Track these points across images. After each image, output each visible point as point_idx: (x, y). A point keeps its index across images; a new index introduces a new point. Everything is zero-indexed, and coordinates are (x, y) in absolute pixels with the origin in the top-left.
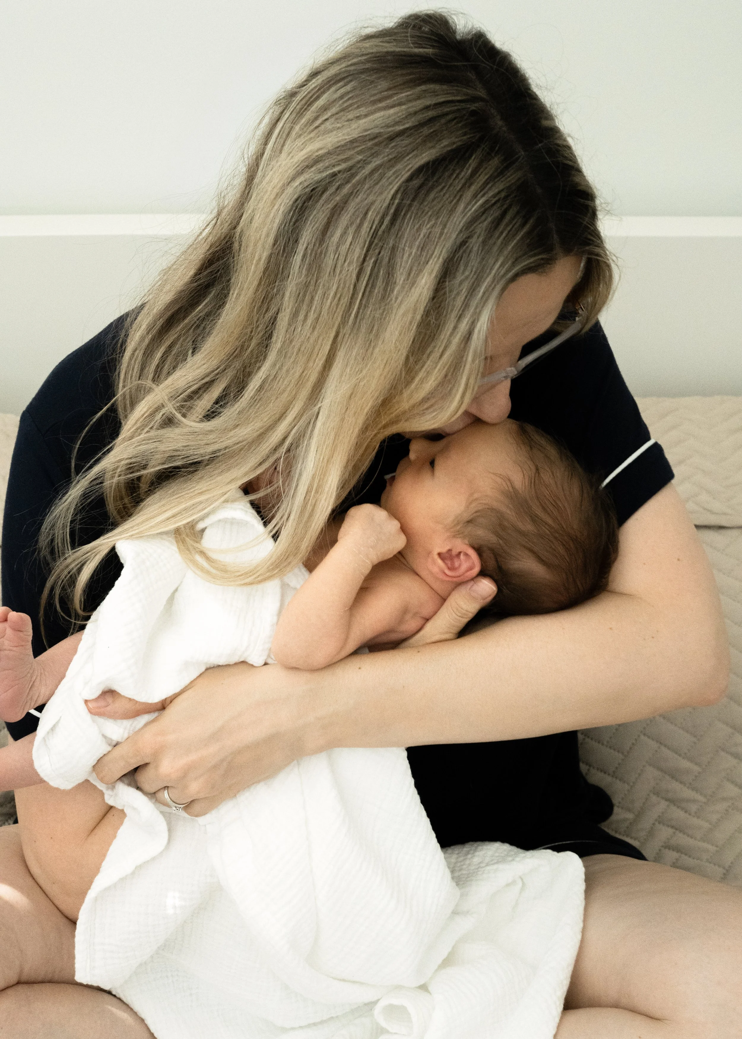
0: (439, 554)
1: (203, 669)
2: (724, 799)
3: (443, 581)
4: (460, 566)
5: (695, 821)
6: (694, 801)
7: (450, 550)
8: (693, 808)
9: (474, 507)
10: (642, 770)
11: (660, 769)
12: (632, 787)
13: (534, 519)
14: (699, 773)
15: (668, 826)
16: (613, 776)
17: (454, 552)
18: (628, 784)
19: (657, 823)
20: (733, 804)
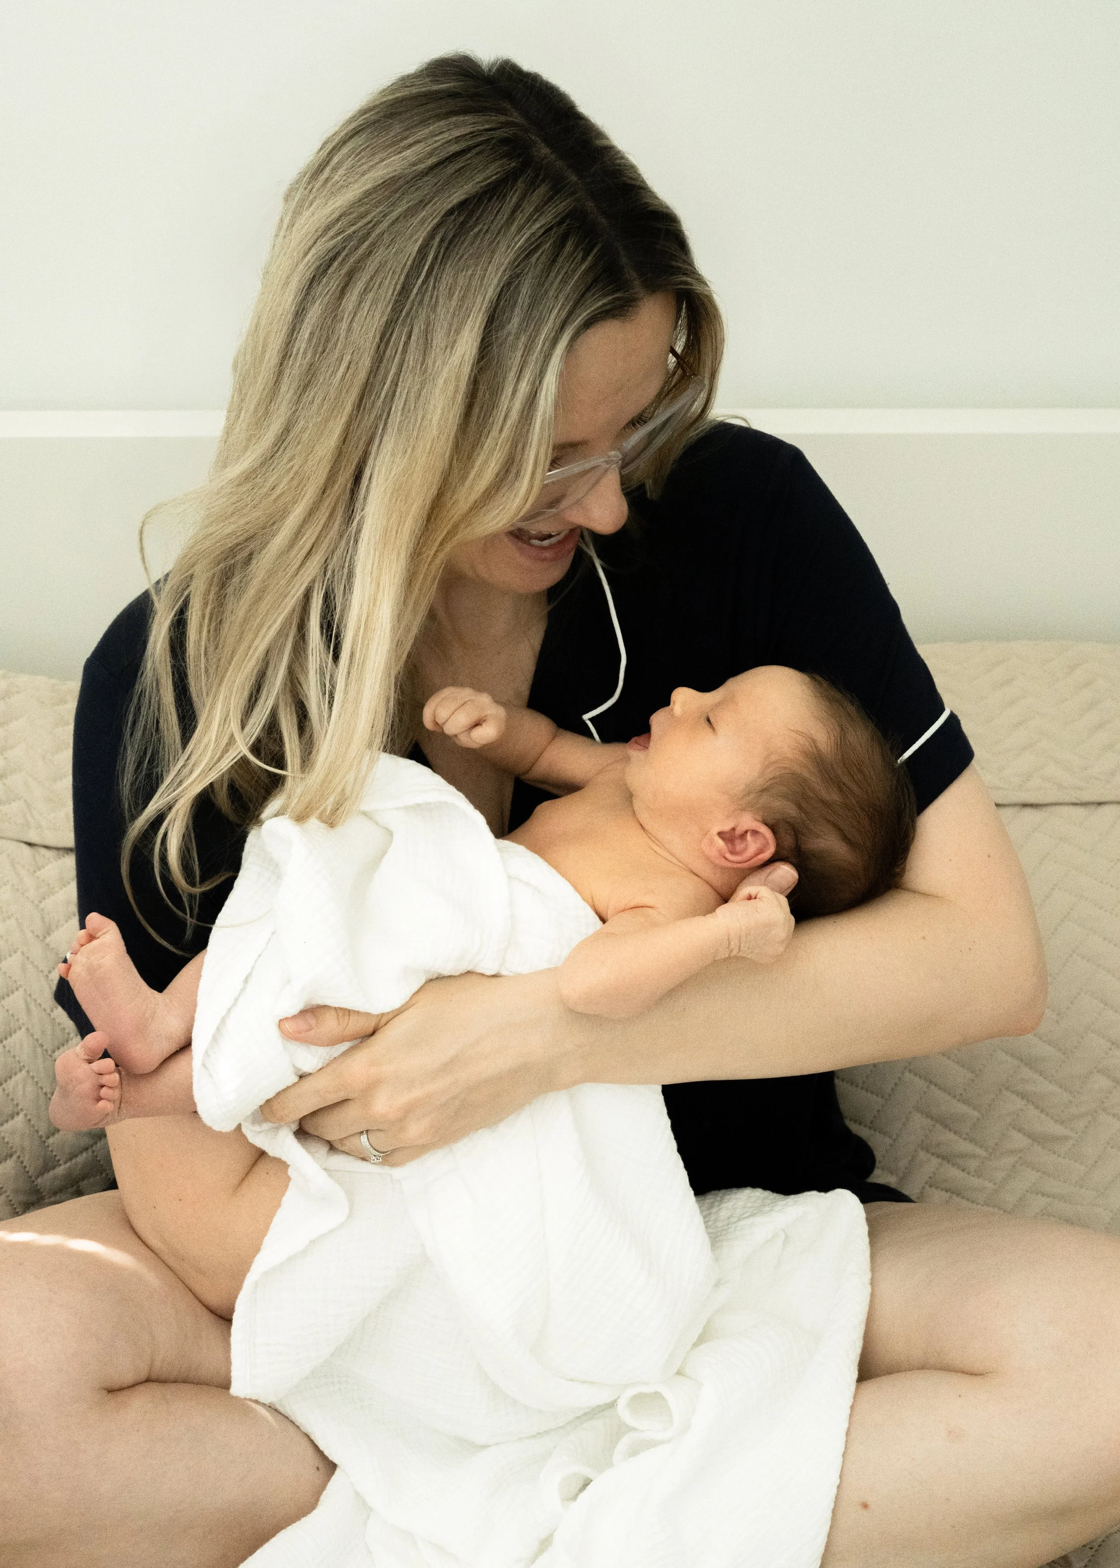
0: (720, 834)
1: (423, 981)
2: (1012, 1152)
3: (723, 869)
4: (745, 849)
5: (976, 1182)
6: (974, 1156)
7: (734, 829)
8: (973, 1164)
9: (770, 773)
10: (907, 1118)
11: (929, 1115)
12: (895, 1140)
13: (840, 787)
14: (978, 1119)
15: (942, 1189)
16: (870, 1128)
17: (738, 832)
18: (890, 1137)
19: (927, 1187)
20: (1020, 1158)
